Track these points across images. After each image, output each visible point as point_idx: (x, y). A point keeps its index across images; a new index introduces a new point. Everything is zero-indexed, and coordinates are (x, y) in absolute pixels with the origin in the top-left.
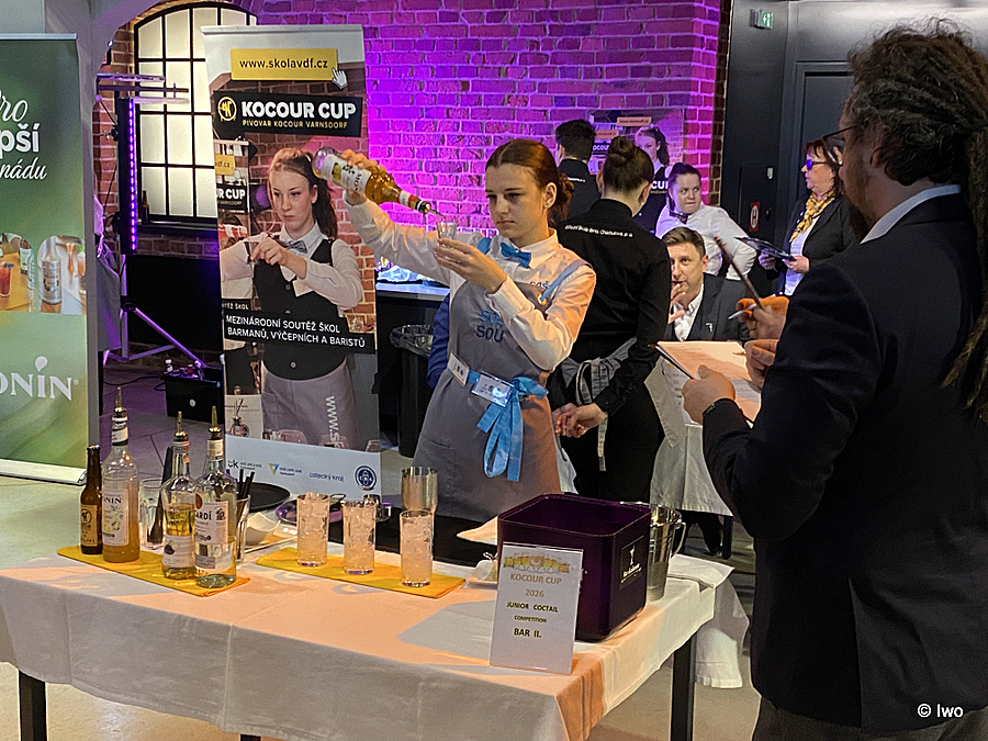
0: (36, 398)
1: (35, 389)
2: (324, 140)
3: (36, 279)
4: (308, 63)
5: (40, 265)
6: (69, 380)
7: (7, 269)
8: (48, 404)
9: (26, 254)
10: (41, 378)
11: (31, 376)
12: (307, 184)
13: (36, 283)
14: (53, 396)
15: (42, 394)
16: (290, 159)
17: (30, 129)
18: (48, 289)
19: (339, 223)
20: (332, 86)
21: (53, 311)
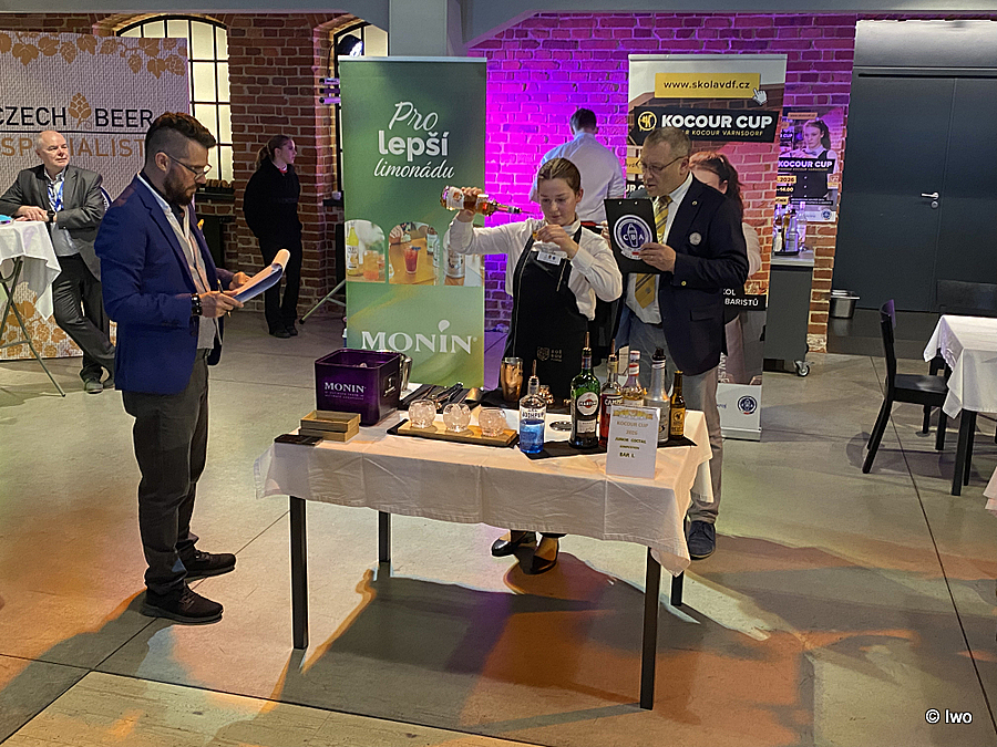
0: (438, 353)
1: (438, 346)
2: (738, 145)
3: (441, 258)
4: (731, 84)
5: (446, 247)
6: (469, 338)
7: (414, 251)
8: (449, 357)
9: (432, 239)
10: (443, 338)
11: (434, 336)
12: (718, 180)
13: (441, 262)
14: (453, 351)
15: (443, 349)
16: (705, 161)
17: (440, 137)
18: (453, 266)
19: (745, 210)
20: (752, 102)
21: (457, 284)
